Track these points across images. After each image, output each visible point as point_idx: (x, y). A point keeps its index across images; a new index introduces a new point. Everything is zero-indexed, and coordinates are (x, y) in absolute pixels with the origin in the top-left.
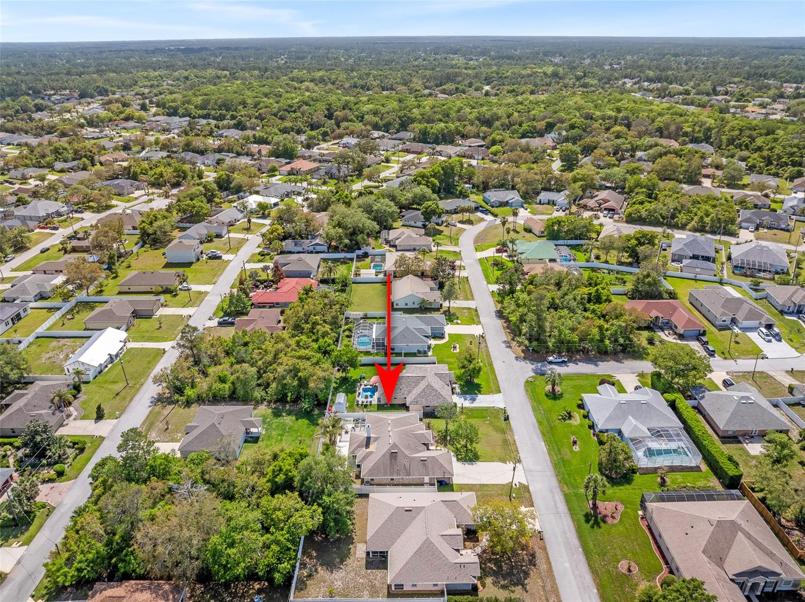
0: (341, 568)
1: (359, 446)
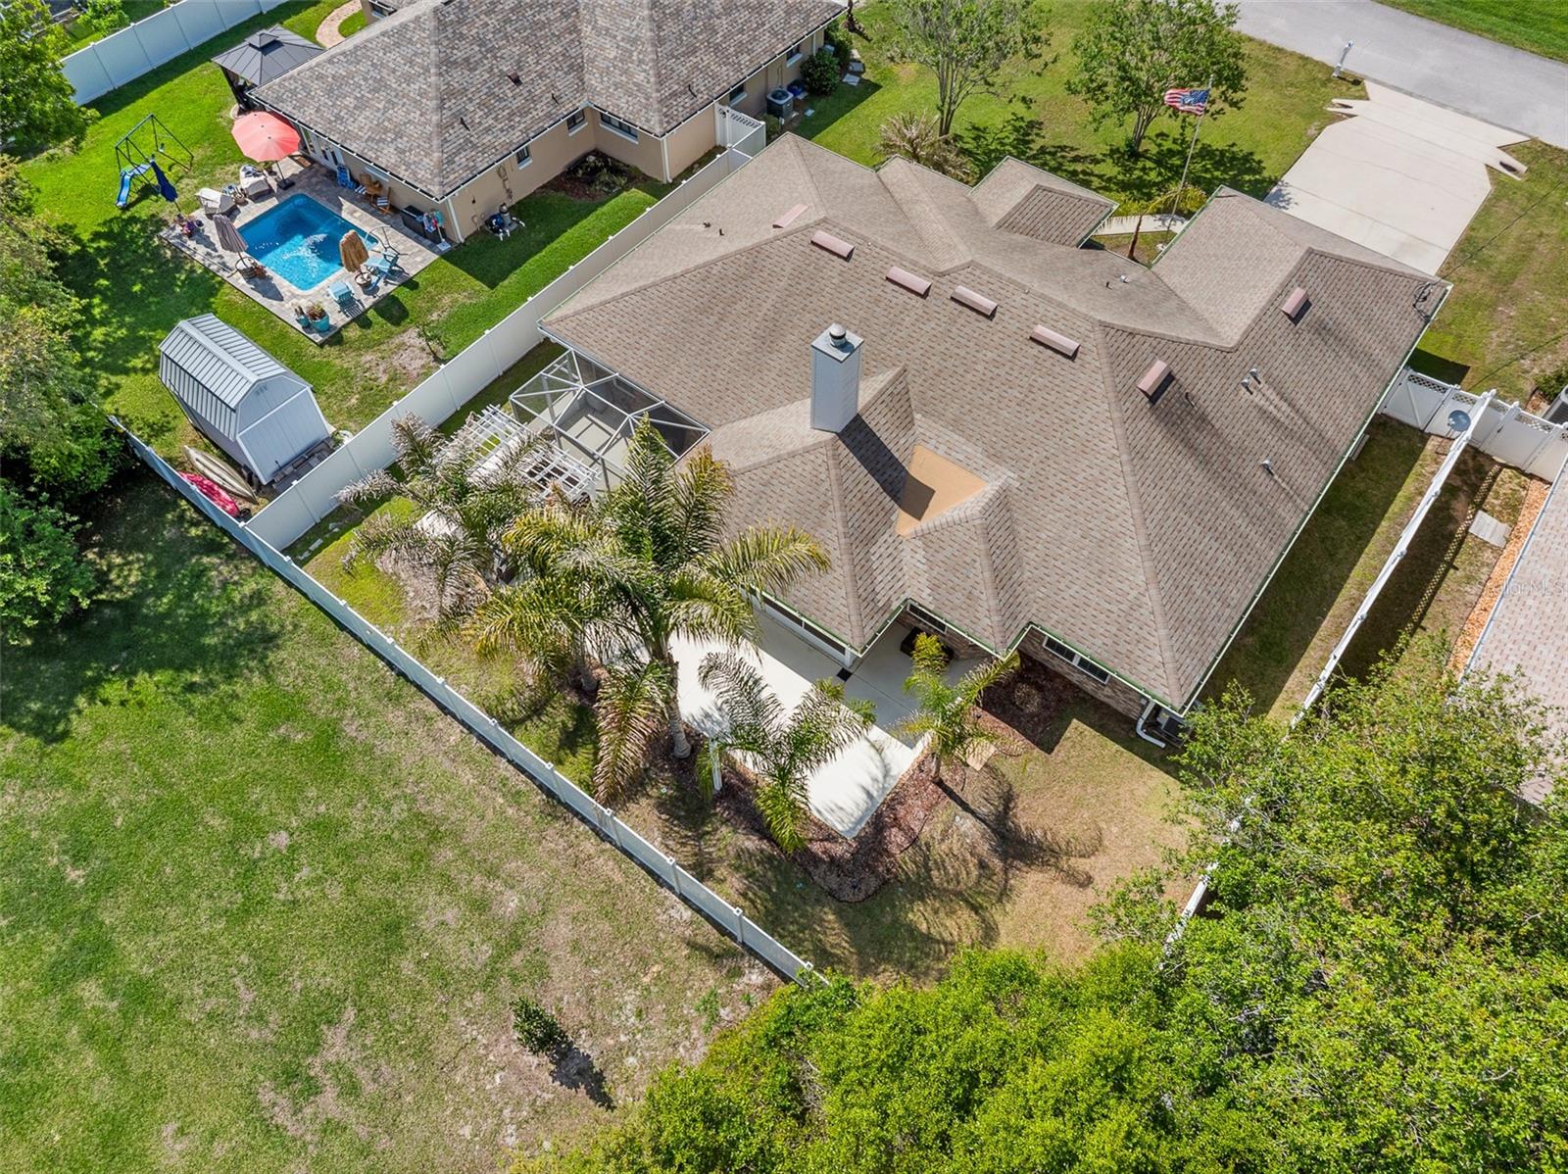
1: (861, 539)
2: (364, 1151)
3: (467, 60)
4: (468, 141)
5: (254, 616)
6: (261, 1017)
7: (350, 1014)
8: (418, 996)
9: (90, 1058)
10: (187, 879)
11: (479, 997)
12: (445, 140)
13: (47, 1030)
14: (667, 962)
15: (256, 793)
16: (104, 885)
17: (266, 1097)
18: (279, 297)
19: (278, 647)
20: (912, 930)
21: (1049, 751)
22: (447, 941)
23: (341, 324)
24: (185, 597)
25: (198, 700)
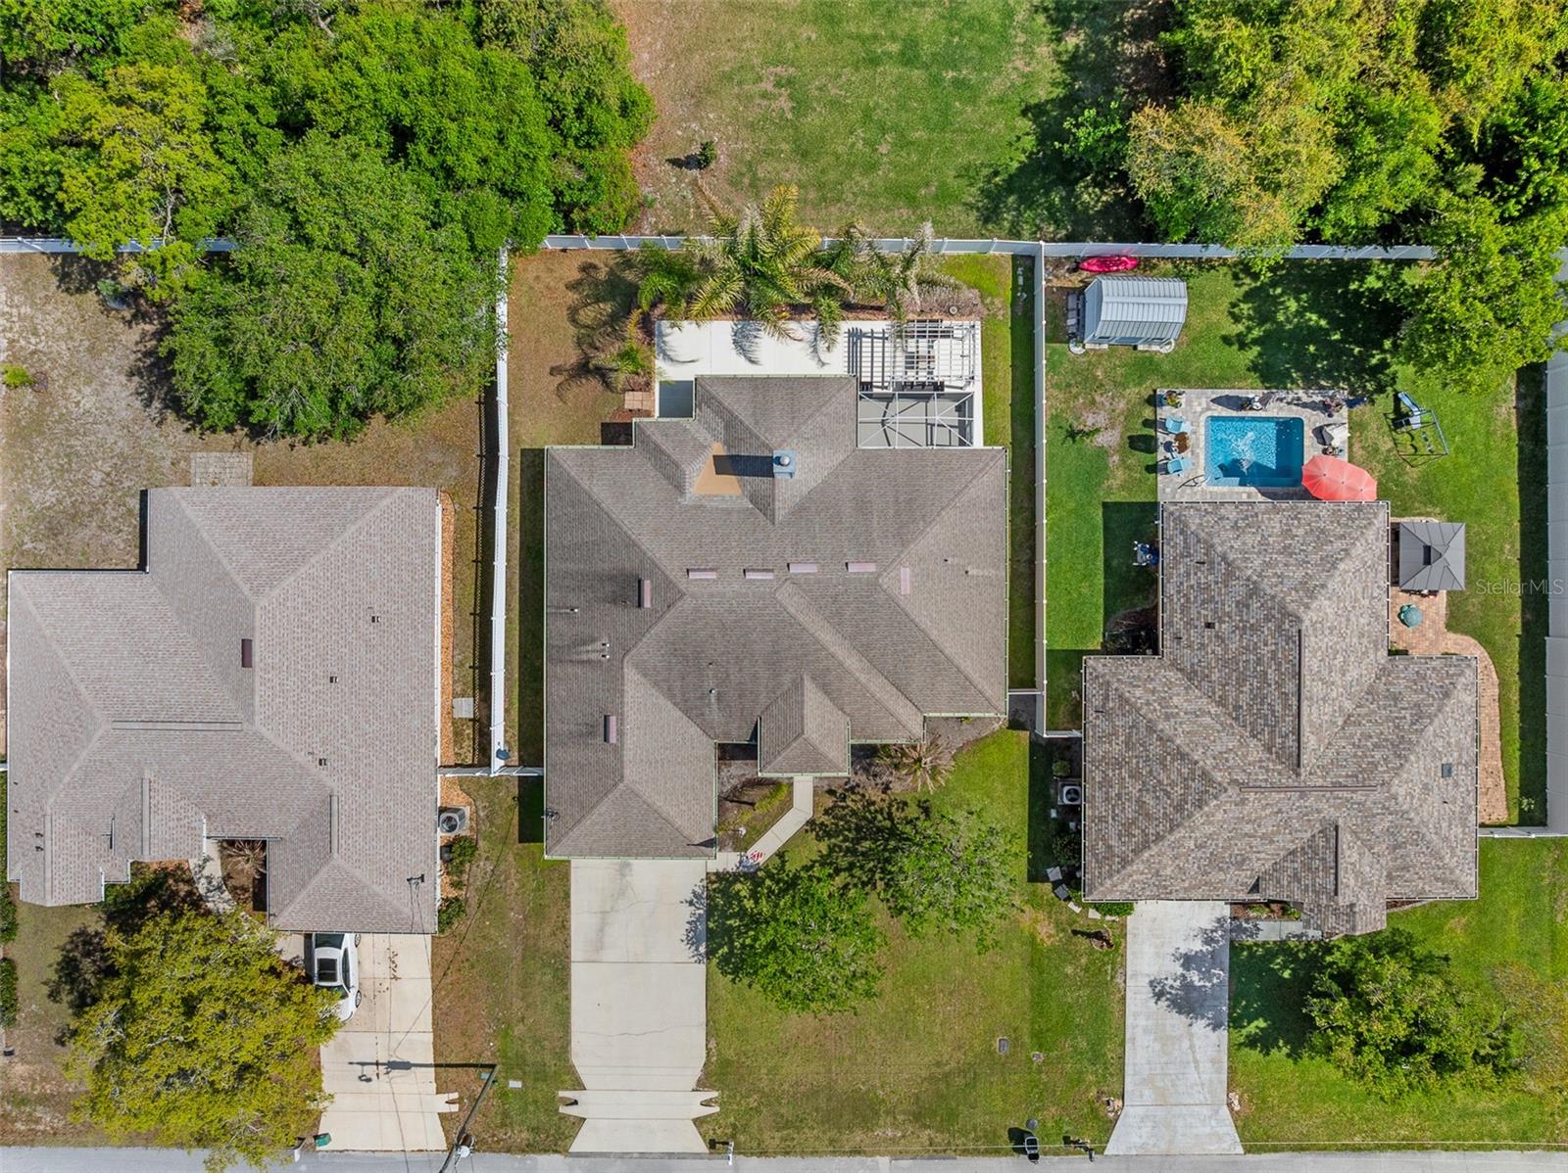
0: (148, 403)
1: (731, 423)
2: (740, 83)
3: (1248, 607)
4: (1189, 555)
5: (1006, 224)
6: (821, 89)
7: (790, 116)
8: (771, 140)
9: (867, 31)
10: (903, 107)
11: (748, 158)
12: (1199, 541)
13: (891, 25)
14: (689, 222)
15: (914, 158)
16: (936, 81)
17: (791, 70)
18: (1217, 401)
19: (978, 220)
20: (604, 300)
21: (603, 424)
22: (779, 167)
23: (1159, 410)
24: (1050, 207)
25: (986, 171)
